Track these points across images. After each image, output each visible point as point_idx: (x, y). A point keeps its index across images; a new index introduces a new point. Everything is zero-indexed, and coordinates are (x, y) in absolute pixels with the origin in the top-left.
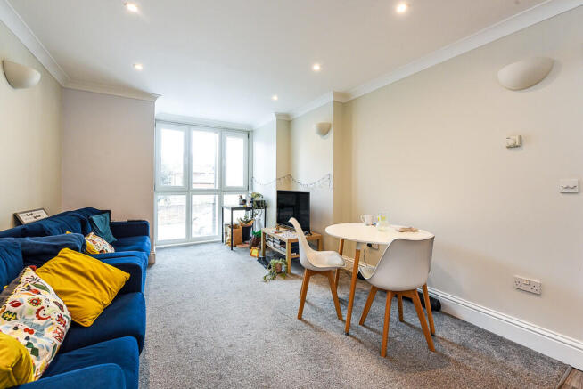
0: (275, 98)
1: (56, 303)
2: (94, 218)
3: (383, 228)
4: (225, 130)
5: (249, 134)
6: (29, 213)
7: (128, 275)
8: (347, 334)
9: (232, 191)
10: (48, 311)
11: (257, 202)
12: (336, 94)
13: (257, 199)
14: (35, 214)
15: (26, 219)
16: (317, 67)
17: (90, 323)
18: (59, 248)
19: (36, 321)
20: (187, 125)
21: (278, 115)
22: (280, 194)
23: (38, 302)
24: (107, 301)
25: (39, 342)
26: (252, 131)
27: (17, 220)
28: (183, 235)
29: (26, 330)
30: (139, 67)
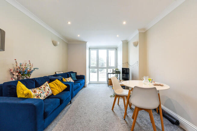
0: (118, 36)
1: (48, 89)
2: (71, 74)
3: (146, 83)
4: (108, 48)
5: (116, 49)
6: (59, 72)
7: (67, 87)
8: (124, 119)
9: (110, 68)
10: (46, 90)
11: (117, 71)
12: (139, 30)
13: (117, 70)
14: (60, 72)
15: (57, 73)
16: (124, 23)
17: (55, 95)
18: (56, 79)
19: (44, 91)
20: (97, 48)
21: (122, 41)
22: (123, 69)
23: (45, 88)
24: (61, 91)
25: (42, 95)
26: (117, 48)
27: (56, 73)
28: (96, 80)
29: (41, 92)
30: (79, 36)
